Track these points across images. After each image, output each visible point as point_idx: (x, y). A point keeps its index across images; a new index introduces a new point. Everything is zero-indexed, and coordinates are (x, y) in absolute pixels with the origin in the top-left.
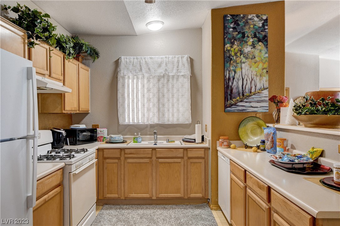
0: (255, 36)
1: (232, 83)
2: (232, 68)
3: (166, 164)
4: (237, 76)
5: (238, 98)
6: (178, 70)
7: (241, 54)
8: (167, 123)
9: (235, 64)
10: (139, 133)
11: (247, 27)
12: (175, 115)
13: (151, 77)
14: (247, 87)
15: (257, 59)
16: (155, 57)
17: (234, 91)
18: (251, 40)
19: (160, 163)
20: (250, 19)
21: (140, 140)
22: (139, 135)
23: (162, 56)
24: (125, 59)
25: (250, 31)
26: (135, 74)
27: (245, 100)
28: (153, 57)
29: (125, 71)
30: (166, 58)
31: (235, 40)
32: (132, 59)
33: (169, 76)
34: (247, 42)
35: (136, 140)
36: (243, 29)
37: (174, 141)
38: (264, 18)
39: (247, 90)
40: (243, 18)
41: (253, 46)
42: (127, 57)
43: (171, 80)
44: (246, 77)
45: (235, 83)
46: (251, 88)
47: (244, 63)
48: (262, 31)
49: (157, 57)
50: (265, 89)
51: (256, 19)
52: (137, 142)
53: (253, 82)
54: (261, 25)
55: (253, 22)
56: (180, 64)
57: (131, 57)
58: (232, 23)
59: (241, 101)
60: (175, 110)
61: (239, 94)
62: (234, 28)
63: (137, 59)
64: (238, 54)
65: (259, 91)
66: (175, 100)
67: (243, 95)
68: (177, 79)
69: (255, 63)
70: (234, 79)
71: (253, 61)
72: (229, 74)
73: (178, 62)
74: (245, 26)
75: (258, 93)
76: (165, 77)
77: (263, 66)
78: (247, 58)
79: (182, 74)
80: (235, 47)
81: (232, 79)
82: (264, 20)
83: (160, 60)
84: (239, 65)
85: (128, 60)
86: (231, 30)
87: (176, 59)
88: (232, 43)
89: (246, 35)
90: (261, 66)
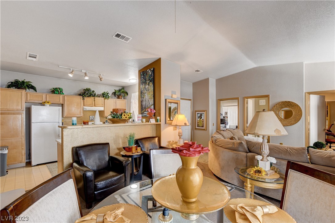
0: (149, 80)
2: (143, 96)
4: (144, 100)
14: (147, 104)
17: (143, 106)
18: (148, 82)
20: (148, 72)
25: (148, 77)
31: (143, 83)
36: (146, 77)
38: (152, 69)
39: (147, 106)
40: (146, 72)
41: (149, 85)
44: (147, 100)
45: (143, 103)
47: (146, 93)
48: (151, 77)
50: (152, 105)
51: (149, 71)
53: (149, 102)
54: (151, 74)
58: (142, 75)
59: (145, 111)
61: (145, 108)
62: (143, 78)
64: (144, 89)
69: (149, 93)
71: (149, 91)
72: (142, 99)
74: (146, 76)
75: (150, 107)
78: (147, 91)
80: (143, 86)
82: (152, 71)
84: (144, 94)
89: (146, 80)
90: (151, 94)
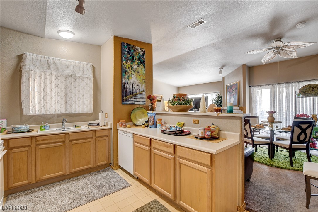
0: (139, 60)
1: (127, 86)
2: (126, 77)
3: (78, 144)
4: (129, 82)
5: (130, 96)
6: (83, 73)
7: (132, 69)
8: (74, 113)
9: (128, 74)
10: (47, 122)
11: (135, 53)
12: (81, 106)
13: (59, 75)
14: (135, 89)
15: (140, 73)
16: (63, 59)
17: (128, 91)
18: (137, 62)
19: (73, 144)
20: (137, 49)
21: (47, 128)
22: (47, 123)
23: (70, 60)
24: (31, 56)
25: (136, 56)
26: (42, 70)
27: (134, 97)
28: (60, 59)
29: (32, 66)
30: (73, 62)
31: (128, 59)
32: (40, 57)
33: (75, 76)
34: (135, 62)
35: (43, 128)
36: (133, 54)
37: (80, 127)
38: (144, 50)
39: (135, 91)
40: (133, 47)
41: (138, 65)
42: (33, 54)
43: (77, 80)
44: (134, 83)
46: (137, 90)
47: (133, 74)
48: (142, 58)
49: (65, 60)
50: (144, 91)
51: (139, 50)
52: (44, 130)
53: (138, 87)
54: (142, 54)
55: (138, 51)
56: (85, 69)
57: (37, 55)
58: (127, 48)
59: (132, 98)
60: (81, 103)
61: (131, 93)
62: (128, 52)
63: (45, 58)
64: (130, 69)
65: (141, 92)
66: (81, 95)
67: (133, 94)
68: (83, 80)
69: (139, 75)
70: (128, 83)
71: (138, 74)
72: (125, 80)
73: (83, 67)
74: (134, 52)
75: (141, 93)
76: (72, 77)
77: (143, 78)
78: (135, 72)
79: (87, 76)
80: (128, 63)
81: (126, 83)
82: (144, 52)
83: (67, 63)
84: (131, 75)
85: (34, 57)
86: (126, 52)
87: (82, 65)
88: (127, 61)
89: (134, 58)
